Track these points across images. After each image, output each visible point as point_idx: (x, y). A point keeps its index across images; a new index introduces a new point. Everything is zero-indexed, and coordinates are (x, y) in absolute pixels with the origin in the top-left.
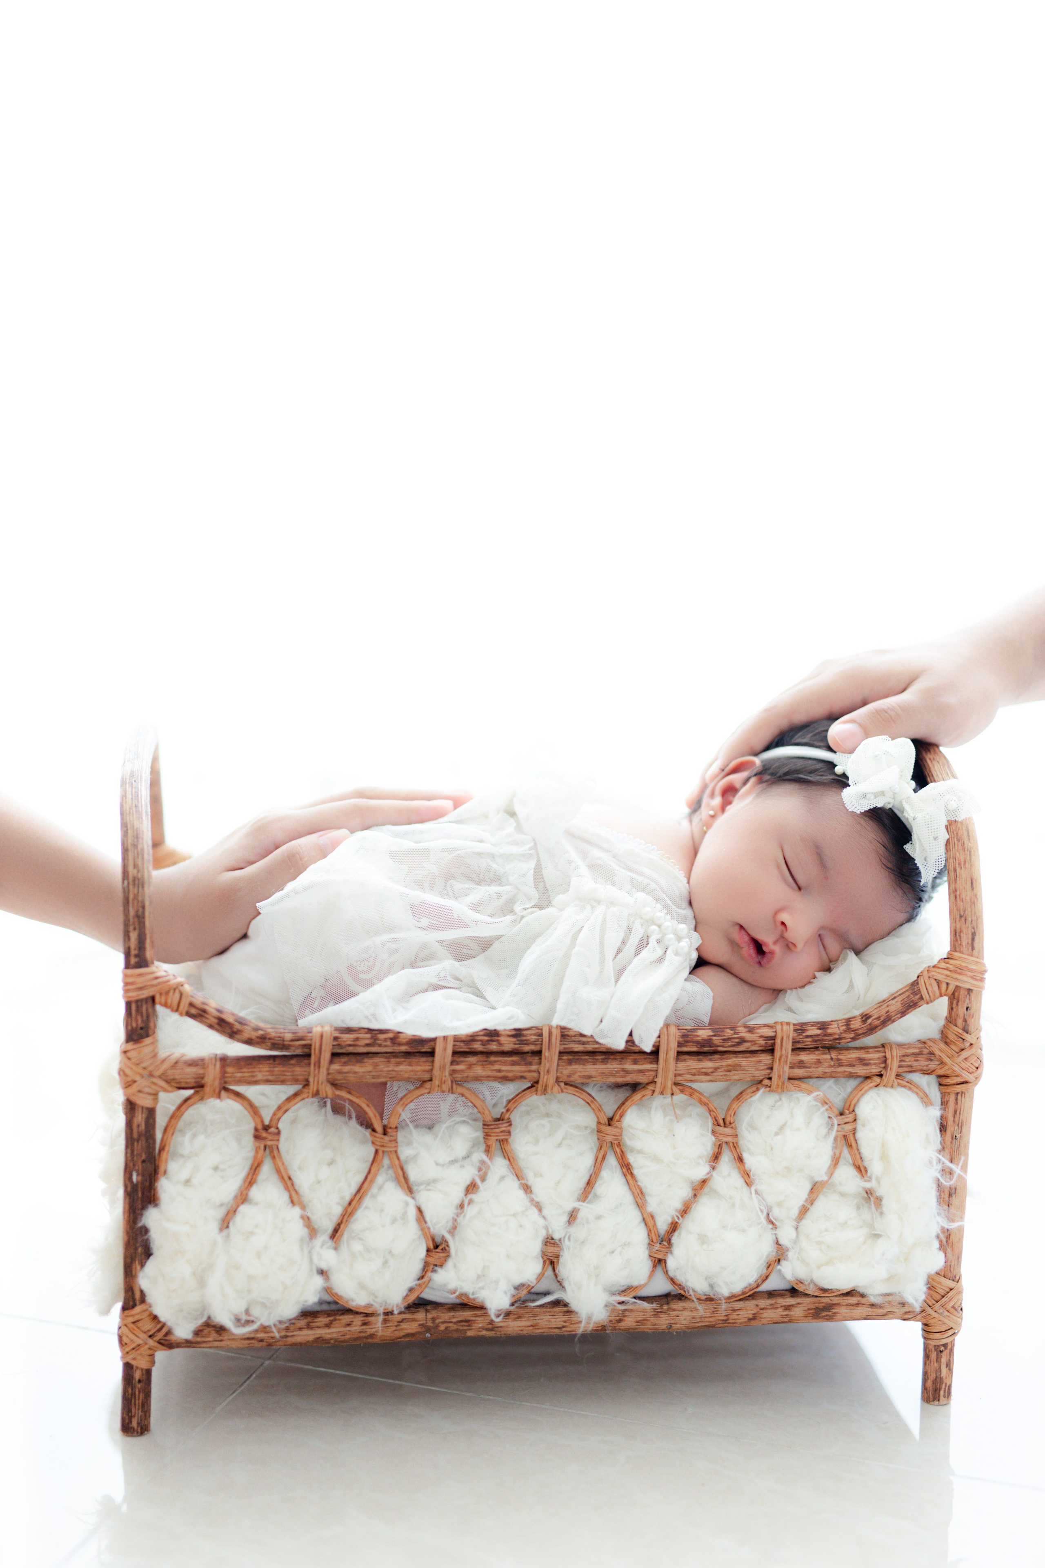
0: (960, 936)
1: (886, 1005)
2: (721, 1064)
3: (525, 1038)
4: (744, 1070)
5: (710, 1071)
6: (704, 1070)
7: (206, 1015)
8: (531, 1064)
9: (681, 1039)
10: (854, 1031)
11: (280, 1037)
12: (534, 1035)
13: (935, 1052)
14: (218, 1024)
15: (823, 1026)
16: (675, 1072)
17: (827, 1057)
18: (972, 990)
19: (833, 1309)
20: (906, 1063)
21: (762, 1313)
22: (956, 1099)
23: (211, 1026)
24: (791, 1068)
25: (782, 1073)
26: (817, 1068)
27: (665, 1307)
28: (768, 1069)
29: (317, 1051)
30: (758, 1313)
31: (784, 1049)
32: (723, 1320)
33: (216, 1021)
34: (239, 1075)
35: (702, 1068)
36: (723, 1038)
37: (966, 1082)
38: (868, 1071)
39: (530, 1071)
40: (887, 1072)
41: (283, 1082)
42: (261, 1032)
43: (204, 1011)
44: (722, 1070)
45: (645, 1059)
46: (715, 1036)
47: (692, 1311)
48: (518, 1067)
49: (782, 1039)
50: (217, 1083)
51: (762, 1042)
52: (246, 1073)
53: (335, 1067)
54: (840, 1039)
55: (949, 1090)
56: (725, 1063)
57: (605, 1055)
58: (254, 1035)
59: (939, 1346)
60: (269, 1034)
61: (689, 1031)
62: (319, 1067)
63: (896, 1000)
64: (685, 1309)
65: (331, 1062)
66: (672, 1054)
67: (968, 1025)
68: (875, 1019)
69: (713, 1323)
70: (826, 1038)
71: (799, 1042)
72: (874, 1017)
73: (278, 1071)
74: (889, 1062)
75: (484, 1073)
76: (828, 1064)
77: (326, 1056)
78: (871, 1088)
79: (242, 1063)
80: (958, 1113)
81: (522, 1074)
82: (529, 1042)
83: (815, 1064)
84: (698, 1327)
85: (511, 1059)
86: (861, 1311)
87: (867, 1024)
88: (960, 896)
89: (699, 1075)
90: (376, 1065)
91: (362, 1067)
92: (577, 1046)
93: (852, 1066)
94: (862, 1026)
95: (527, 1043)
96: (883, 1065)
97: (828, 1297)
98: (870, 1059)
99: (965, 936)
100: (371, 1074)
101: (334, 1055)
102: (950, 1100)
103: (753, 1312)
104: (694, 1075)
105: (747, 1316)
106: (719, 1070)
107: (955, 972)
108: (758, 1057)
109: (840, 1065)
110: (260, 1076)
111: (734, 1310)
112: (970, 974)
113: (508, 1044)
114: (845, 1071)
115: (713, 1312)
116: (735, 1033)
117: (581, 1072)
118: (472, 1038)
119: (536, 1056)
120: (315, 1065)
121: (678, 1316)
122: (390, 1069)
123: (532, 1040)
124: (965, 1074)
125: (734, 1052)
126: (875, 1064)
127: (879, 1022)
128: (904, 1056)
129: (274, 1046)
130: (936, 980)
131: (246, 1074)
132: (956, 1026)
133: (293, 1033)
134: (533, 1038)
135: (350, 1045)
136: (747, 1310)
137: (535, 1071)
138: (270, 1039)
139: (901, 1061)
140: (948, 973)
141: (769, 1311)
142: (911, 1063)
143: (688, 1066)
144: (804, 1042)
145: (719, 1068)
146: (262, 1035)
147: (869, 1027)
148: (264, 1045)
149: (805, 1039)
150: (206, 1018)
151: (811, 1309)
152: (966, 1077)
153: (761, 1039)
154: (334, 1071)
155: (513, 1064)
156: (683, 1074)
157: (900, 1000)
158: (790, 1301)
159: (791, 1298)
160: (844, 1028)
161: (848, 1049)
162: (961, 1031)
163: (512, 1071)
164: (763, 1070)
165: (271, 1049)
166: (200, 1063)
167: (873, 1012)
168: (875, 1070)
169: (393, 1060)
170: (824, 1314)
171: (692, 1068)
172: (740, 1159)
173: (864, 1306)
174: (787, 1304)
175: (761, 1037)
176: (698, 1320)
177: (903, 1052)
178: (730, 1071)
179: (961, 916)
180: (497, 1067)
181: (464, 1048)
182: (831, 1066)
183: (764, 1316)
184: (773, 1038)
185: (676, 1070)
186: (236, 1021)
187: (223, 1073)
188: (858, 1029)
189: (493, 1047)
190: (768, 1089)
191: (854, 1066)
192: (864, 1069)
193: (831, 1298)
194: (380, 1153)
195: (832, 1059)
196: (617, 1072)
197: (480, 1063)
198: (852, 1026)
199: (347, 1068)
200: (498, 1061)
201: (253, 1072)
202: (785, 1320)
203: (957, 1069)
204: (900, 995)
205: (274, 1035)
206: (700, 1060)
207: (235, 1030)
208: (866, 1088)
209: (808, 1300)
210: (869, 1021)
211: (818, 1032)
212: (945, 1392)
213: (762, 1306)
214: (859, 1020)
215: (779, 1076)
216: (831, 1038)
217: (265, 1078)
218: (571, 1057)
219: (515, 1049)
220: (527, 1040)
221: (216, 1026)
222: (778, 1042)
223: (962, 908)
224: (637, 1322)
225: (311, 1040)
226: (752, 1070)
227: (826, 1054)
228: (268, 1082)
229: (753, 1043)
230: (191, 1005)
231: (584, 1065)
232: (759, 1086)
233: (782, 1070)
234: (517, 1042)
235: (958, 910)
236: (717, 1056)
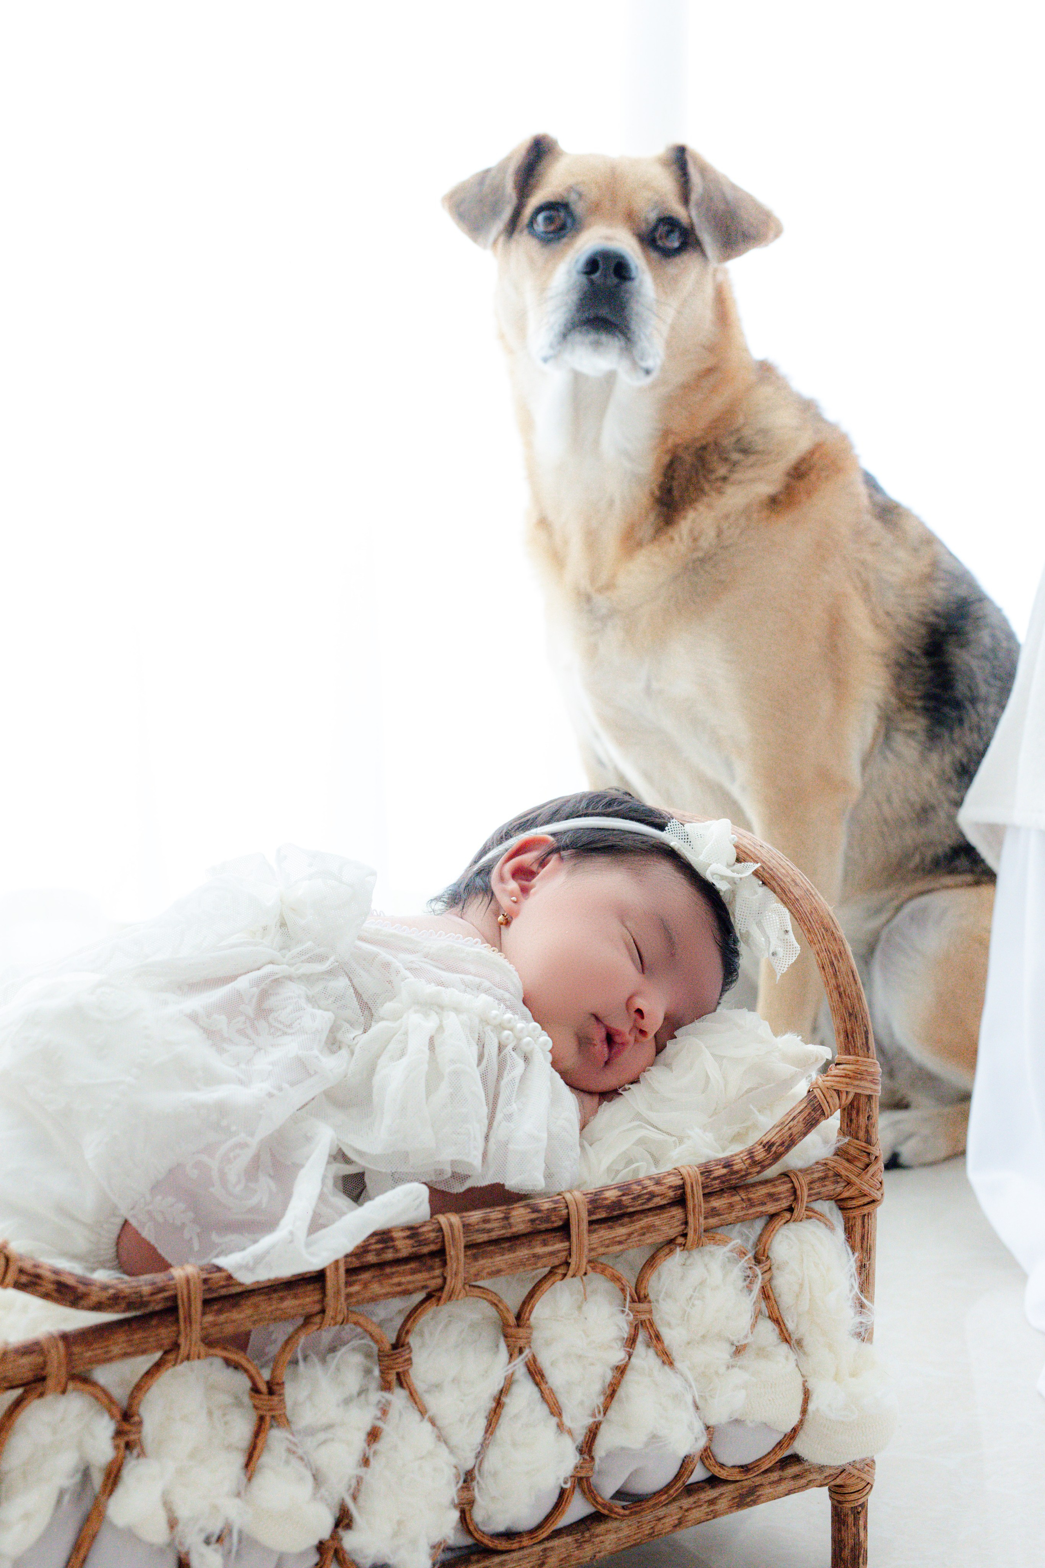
0: (853, 1037)
1: (787, 1127)
2: (633, 1228)
3: (423, 1237)
4: (658, 1230)
5: (624, 1238)
6: (618, 1239)
7: (40, 1282)
8: (432, 1268)
9: (590, 1207)
10: (759, 1163)
11: (134, 1293)
12: (433, 1231)
13: (841, 1173)
14: (58, 1291)
15: (728, 1164)
16: (589, 1247)
17: (737, 1198)
18: (872, 1096)
19: (757, 1491)
20: (815, 1191)
21: (687, 1516)
22: (863, 1222)
23: (46, 1296)
24: (706, 1218)
25: (698, 1227)
26: (730, 1213)
27: (587, 1535)
28: (682, 1224)
29: (186, 1300)
30: (684, 1516)
31: (695, 1198)
32: (649, 1534)
33: (52, 1287)
34: (89, 1354)
35: (616, 1237)
36: (632, 1196)
37: (873, 1201)
38: (779, 1207)
39: (434, 1278)
40: (798, 1205)
41: (144, 1352)
42: (111, 1291)
43: (38, 1276)
44: (636, 1234)
45: (554, 1237)
46: (623, 1195)
47: (616, 1532)
48: (420, 1275)
49: (692, 1186)
50: (63, 1371)
51: (671, 1194)
52: (97, 1350)
53: (209, 1318)
54: (746, 1175)
55: (855, 1213)
56: (638, 1225)
57: (510, 1242)
58: (104, 1295)
59: (856, 1507)
60: (122, 1291)
61: (595, 1195)
62: (190, 1322)
63: (796, 1120)
64: (608, 1531)
65: (204, 1314)
66: (585, 1226)
67: (871, 1137)
68: (779, 1146)
69: (638, 1541)
70: (733, 1177)
71: (707, 1187)
72: (777, 1144)
73: (139, 1338)
74: (799, 1192)
75: (383, 1291)
76: (740, 1206)
77: (197, 1306)
78: (781, 1226)
79: (90, 1338)
80: (866, 1237)
81: (425, 1283)
82: (428, 1242)
83: (728, 1208)
84: (623, 1549)
85: (409, 1267)
86: (784, 1487)
87: (772, 1153)
88: (845, 992)
89: (613, 1246)
90: (256, 1306)
91: (239, 1313)
92: (481, 1236)
93: (763, 1204)
94: (767, 1156)
95: (425, 1243)
96: (792, 1198)
97: (749, 1479)
98: (779, 1194)
99: (858, 1036)
100: (252, 1319)
101: (206, 1303)
102: (857, 1224)
103: (678, 1517)
104: (608, 1246)
105: (672, 1523)
106: (633, 1236)
107: (855, 1078)
108: (669, 1212)
109: (752, 1205)
110: (116, 1350)
111: (659, 1519)
112: (869, 1078)
113: (405, 1248)
114: (757, 1212)
115: (638, 1527)
116: (643, 1188)
117: (489, 1267)
118: (362, 1250)
119: (436, 1257)
120: (185, 1321)
121: (603, 1542)
122: (274, 1307)
123: (432, 1239)
124: (874, 1192)
125: (643, 1212)
126: (785, 1197)
127: (783, 1148)
128: (811, 1183)
129: (130, 1306)
130: (835, 1090)
131: (99, 1351)
132: (857, 1139)
133: (153, 1284)
134: (433, 1235)
135: (223, 1287)
136: (671, 1515)
137: (438, 1277)
138: (125, 1297)
139: (810, 1189)
140: (848, 1080)
141: (694, 1511)
142: (819, 1190)
143: (602, 1237)
144: (712, 1186)
145: (632, 1233)
146: (114, 1294)
147: (774, 1155)
148: (117, 1308)
149: (713, 1183)
150: (40, 1285)
151: (736, 1498)
152: (875, 1195)
153: (670, 1190)
154: (207, 1325)
155: (413, 1272)
156: (597, 1248)
157: (801, 1120)
158: (712, 1493)
159: (712, 1490)
160: (749, 1161)
161: (754, 1185)
162: (864, 1144)
163: (413, 1282)
164: (678, 1226)
165: (124, 1311)
166: (37, 1348)
167: (774, 1139)
168: (785, 1204)
169: (275, 1296)
170: (748, 1500)
171: (605, 1238)
172: (658, 1337)
173: (786, 1481)
174: (710, 1498)
175: (670, 1187)
176: (624, 1541)
177: (809, 1178)
178: (644, 1234)
179: (850, 1015)
180: (396, 1280)
181: (356, 1263)
182: (743, 1208)
183: (689, 1518)
184: (682, 1187)
185: (589, 1245)
186: (78, 1282)
187: (69, 1355)
188: (764, 1161)
189: (389, 1255)
190: (682, 1248)
191: (765, 1204)
192: (775, 1206)
193: (753, 1480)
194: (268, 1419)
195: (742, 1200)
196: (528, 1259)
197: (376, 1279)
198: (757, 1158)
199: (222, 1318)
200: (396, 1272)
201: (107, 1346)
202: (709, 1517)
203: (865, 1188)
204: (800, 1113)
205: (128, 1291)
206: (610, 1228)
207: (79, 1295)
208: (777, 1227)
209: (731, 1487)
210: (774, 1149)
211: (724, 1171)
212: (863, 1558)
213: (685, 1507)
214: (762, 1150)
215: (695, 1230)
216: (738, 1176)
217: (124, 1351)
218: (475, 1251)
219: (413, 1253)
220: (425, 1239)
221: (55, 1295)
222: (688, 1190)
223: (849, 1005)
224: (560, 1561)
225: (176, 1288)
226: (665, 1228)
227: (734, 1195)
228: (126, 1355)
229: (663, 1196)
230: (21, 1271)
231: (491, 1258)
232: (672, 1246)
233: (698, 1222)
234: (415, 1245)
235: (846, 1008)
236: (626, 1220)
